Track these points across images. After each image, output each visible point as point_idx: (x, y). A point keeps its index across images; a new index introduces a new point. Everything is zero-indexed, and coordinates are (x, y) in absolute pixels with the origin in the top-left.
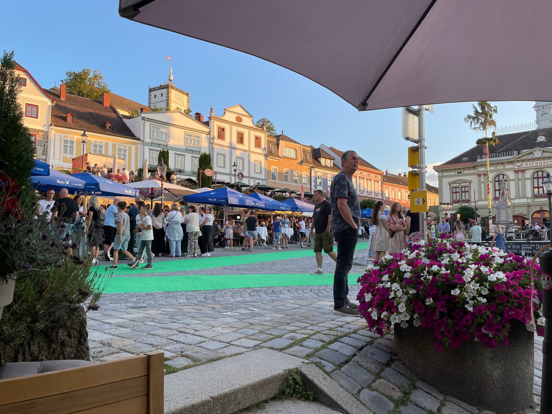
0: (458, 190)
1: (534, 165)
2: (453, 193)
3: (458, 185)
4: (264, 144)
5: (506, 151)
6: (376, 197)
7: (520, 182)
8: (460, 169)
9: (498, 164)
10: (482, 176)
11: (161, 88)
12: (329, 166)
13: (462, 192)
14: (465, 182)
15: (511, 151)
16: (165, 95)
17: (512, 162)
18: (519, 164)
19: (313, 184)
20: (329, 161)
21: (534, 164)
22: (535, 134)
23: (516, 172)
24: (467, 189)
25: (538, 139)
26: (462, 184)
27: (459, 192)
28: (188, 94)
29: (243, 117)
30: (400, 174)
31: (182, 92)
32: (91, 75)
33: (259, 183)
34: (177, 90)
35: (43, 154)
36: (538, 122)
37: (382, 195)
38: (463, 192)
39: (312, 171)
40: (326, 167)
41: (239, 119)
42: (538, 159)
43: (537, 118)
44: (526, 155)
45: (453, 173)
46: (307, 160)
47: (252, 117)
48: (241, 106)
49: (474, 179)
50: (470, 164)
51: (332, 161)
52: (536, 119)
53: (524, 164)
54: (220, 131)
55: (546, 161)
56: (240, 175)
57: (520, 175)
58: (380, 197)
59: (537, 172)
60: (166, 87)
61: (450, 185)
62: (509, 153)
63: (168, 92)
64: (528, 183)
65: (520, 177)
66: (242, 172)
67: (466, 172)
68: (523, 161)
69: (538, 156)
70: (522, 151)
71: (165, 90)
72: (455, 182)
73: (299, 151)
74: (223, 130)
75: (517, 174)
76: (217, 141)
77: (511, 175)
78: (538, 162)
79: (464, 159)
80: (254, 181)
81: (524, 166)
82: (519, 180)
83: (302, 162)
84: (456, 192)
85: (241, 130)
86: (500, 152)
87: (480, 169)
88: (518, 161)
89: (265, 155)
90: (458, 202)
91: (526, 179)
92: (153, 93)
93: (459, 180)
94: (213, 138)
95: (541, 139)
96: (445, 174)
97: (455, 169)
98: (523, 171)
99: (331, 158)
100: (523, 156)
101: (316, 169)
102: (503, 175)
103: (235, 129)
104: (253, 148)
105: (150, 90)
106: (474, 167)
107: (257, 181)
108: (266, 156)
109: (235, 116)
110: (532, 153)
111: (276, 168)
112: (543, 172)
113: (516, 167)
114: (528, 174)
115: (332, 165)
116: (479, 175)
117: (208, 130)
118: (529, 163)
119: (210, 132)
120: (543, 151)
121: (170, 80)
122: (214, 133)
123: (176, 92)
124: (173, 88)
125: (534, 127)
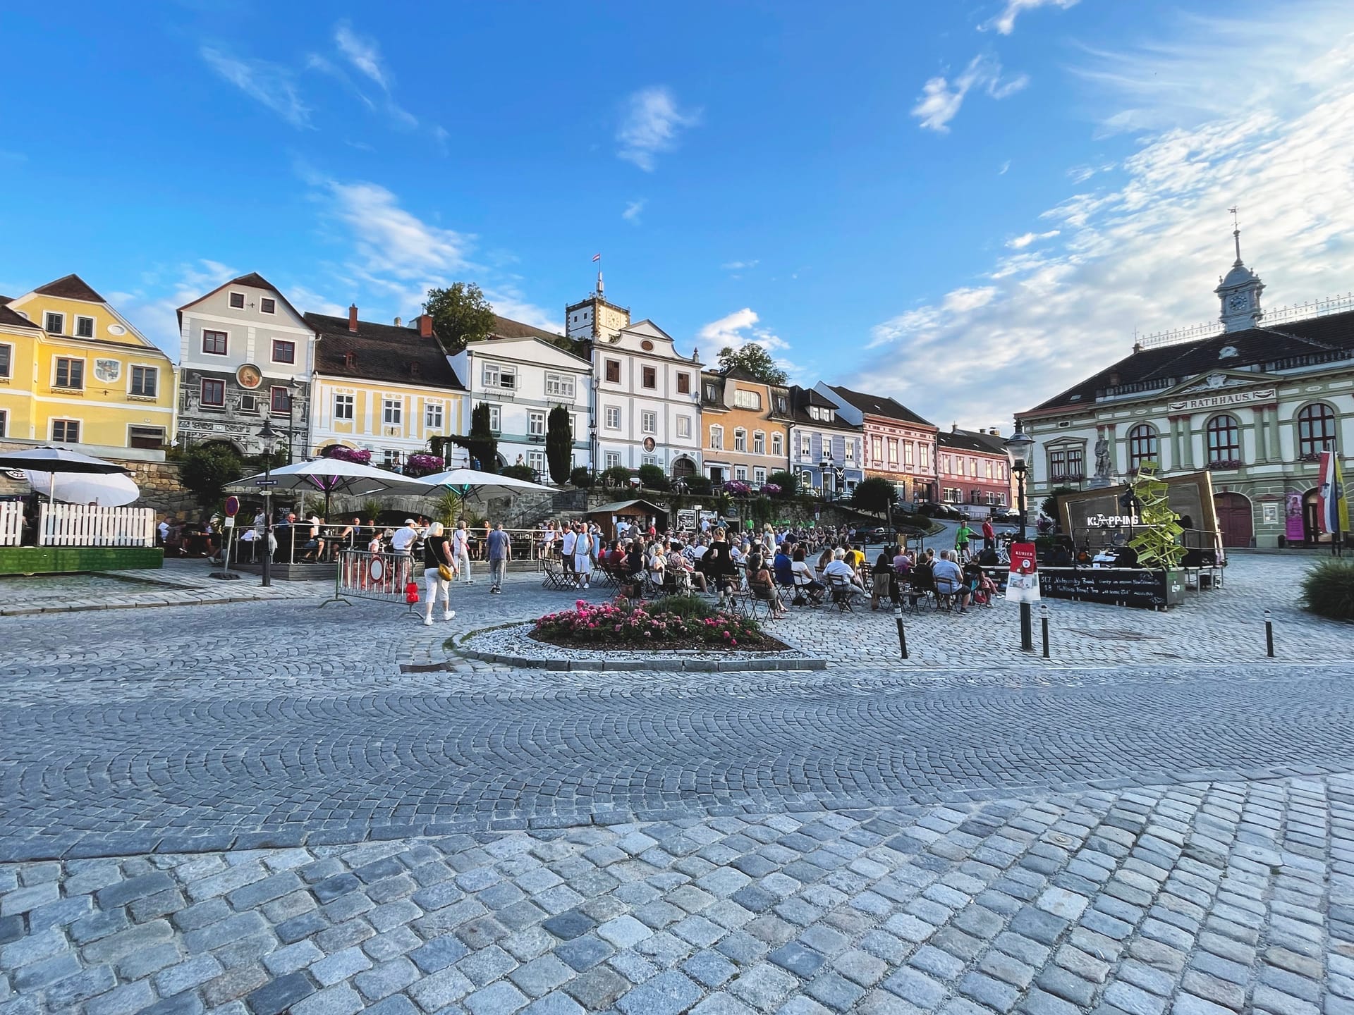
0: (1062, 457)
1: (1210, 404)
2: (1051, 463)
3: (1062, 447)
4: (694, 385)
5: (1152, 380)
6: (923, 473)
7: (1181, 438)
8: (1063, 417)
9: (1136, 405)
10: (1107, 430)
11: (585, 304)
12: (828, 420)
13: (1069, 461)
14: (1075, 441)
15: (1162, 379)
16: (590, 317)
17: (1162, 401)
18: (1178, 404)
19: (793, 453)
20: (827, 411)
21: (1209, 402)
22: (1218, 342)
23: (1174, 419)
24: (1079, 455)
25: (1221, 352)
26: (1069, 446)
27: (1063, 462)
28: (627, 313)
29: (654, 342)
30: (982, 431)
31: (618, 309)
32: (465, 291)
33: (685, 455)
34: (610, 306)
35: (303, 420)
36: (1224, 319)
37: (935, 469)
38: (1072, 461)
39: (792, 430)
40: (821, 423)
41: (647, 345)
42: (1218, 392)
43: (1224, 311)
44: (1191, 386)
45: (1053, 426)
46: (780, 411)
47: (670, 339)
48: (649, 322)
49: (1092, 435)
50: (1082, 408)
51: (832, 411)
52: (1220, 315)
53: (1189, 402)
54: (611, 366)
55: (1233, 396)
56: (649, 442)
57: (1181, 426)
58: (932, 473)
59: (1216, 418)
60: (592, 303)
61: (1046, 448)
62: (1158, 384)
63: (594, 310)
64: (1198, 441)
65: (1181, 430)
66: (653, 437)
67: (1075, 423)
68: (1187, 397)
69: (1216, 387)
70: (1185, 378)
71: (590, 308)
72: (1056, 442)
73: (764, 396)
74: (616, 365)
75: (1174, 424)
76: (604, 384)
77: (1163, 426)
78: (1218, 398)
79: (1073, 398)
80: (677, 452)
81: (1189, 407)
82: (1180, 434)
83: (770, 415)
84: (1058, 462)
85: (650, 363)
86: (1141, 383)
87: (1102, 417)
88: (1177, 399)
89: (697, 405)
90: (1062, 480)
91: (1192, 433)
92: (572, 315)
93: (1064, 438)
94: (598, 381)
95: (1229, 352)
96: (1036, 428)
97: (1055, 418)
98: (1187, 417)
99: (830, 406)
100: (1186, 388)
101: (798, 427)
102: (1148, 426)
103: (639, 363)
104: (674, 394)
105: (569, 310)
106: (1091, 414)
107: (682, 452)
108: (699, 407)
109: (641, 339)
110: (1204, 381)
111: (719, 426)
112: (1228, 417)
113: (1173, 410)
114: (1198, 423)
115: (833, 419)
116: (1101, 428)
117: (587, 367)
118: (1198, 401)
119: (590, 371)
120: (1229, 377)
121: (599, 291)
122: (598, 372)
123: (608, 310)
124: (602, 303)
125: (1217, 330)
